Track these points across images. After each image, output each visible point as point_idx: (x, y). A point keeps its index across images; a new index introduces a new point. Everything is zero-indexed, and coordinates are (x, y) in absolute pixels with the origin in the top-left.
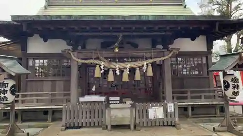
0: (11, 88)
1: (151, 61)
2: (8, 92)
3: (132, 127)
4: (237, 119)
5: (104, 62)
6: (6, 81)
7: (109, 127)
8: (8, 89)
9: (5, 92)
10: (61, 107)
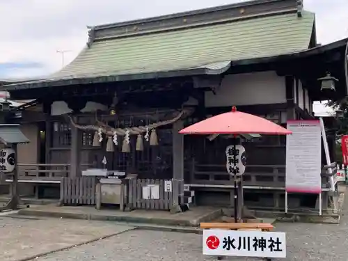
0: (9, 156)
1: (155, 125)
2: (6, 161)
3: (121, 207)
4: (300, 216)
5: (103, 127)
6: (4, 151)
7: (98, 205)
8: (5, 158)
9: (3, 161)
10: (59, 182)
